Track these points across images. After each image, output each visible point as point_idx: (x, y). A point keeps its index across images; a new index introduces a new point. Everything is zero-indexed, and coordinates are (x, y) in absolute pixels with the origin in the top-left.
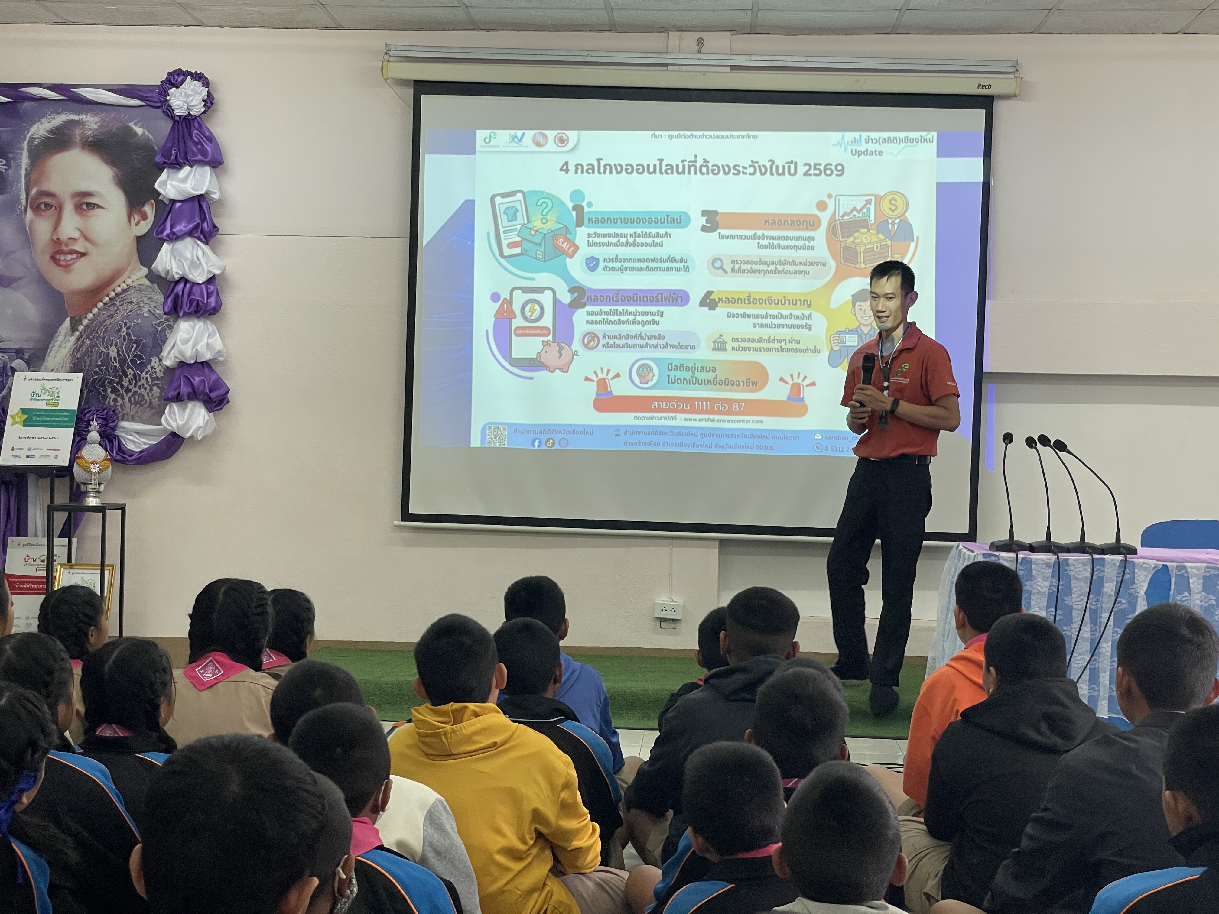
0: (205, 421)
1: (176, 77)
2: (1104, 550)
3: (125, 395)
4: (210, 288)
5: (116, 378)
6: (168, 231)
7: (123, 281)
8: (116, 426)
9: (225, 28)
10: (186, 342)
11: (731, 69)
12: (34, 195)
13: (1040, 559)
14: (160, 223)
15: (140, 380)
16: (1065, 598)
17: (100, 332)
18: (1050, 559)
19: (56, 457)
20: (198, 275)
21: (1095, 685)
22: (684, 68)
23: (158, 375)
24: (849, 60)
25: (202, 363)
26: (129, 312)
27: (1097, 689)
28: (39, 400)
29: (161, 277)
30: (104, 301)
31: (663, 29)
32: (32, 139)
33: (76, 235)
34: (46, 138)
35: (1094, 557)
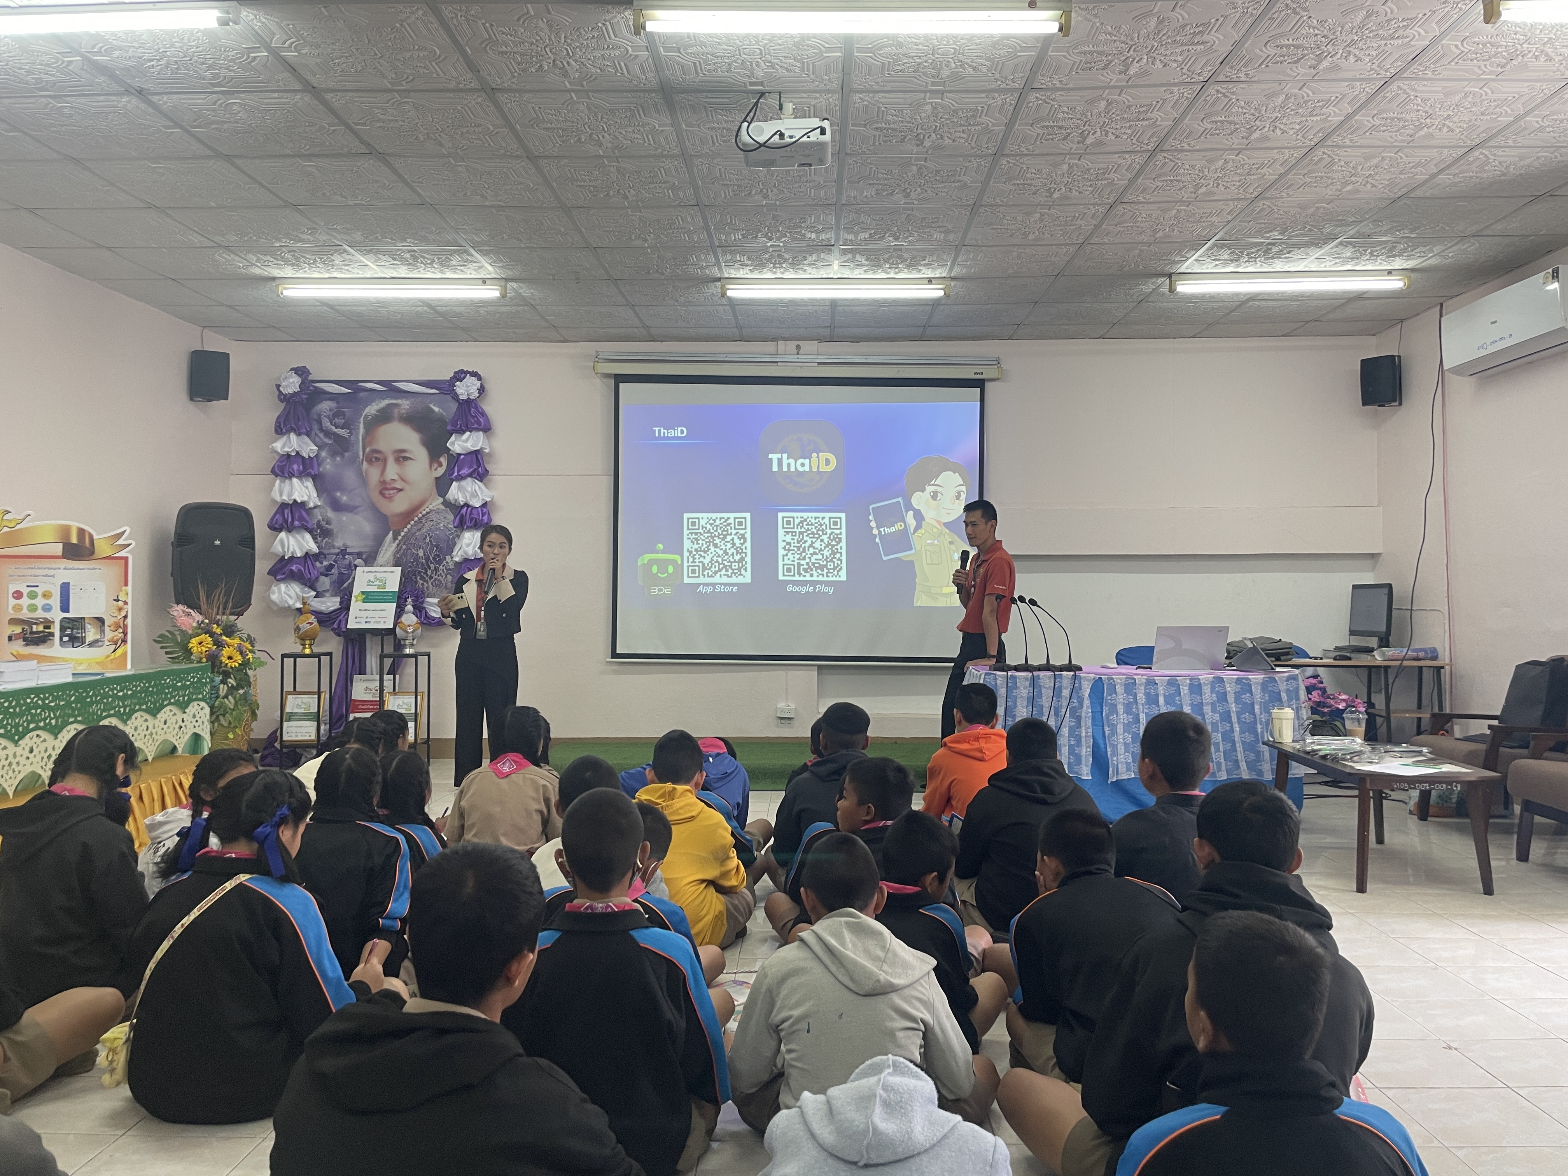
1: (460, 375)
3: (429, 581)
4: (484, 510)
5: (423, 570)
6: (456, 474)
7: (427, 507)
9: (491, 342)
11: (818, 364)
12: (368, 452)
13: (1021, 676)
15: (439, 571)
16: (1038, 702)
17: (412, 540)
18: (1027, 675)
19: (385, 622)
20: (476, 502)
22: (788, 364)
23: (450, 567)
24: (893, 357)
26: (431, 527)
28: (373, 585)
30: (415, 520)
31: (775, 339)
32: (366, 416)
33: (396, 477)
34: (376, 415)
35: (1055, 673)
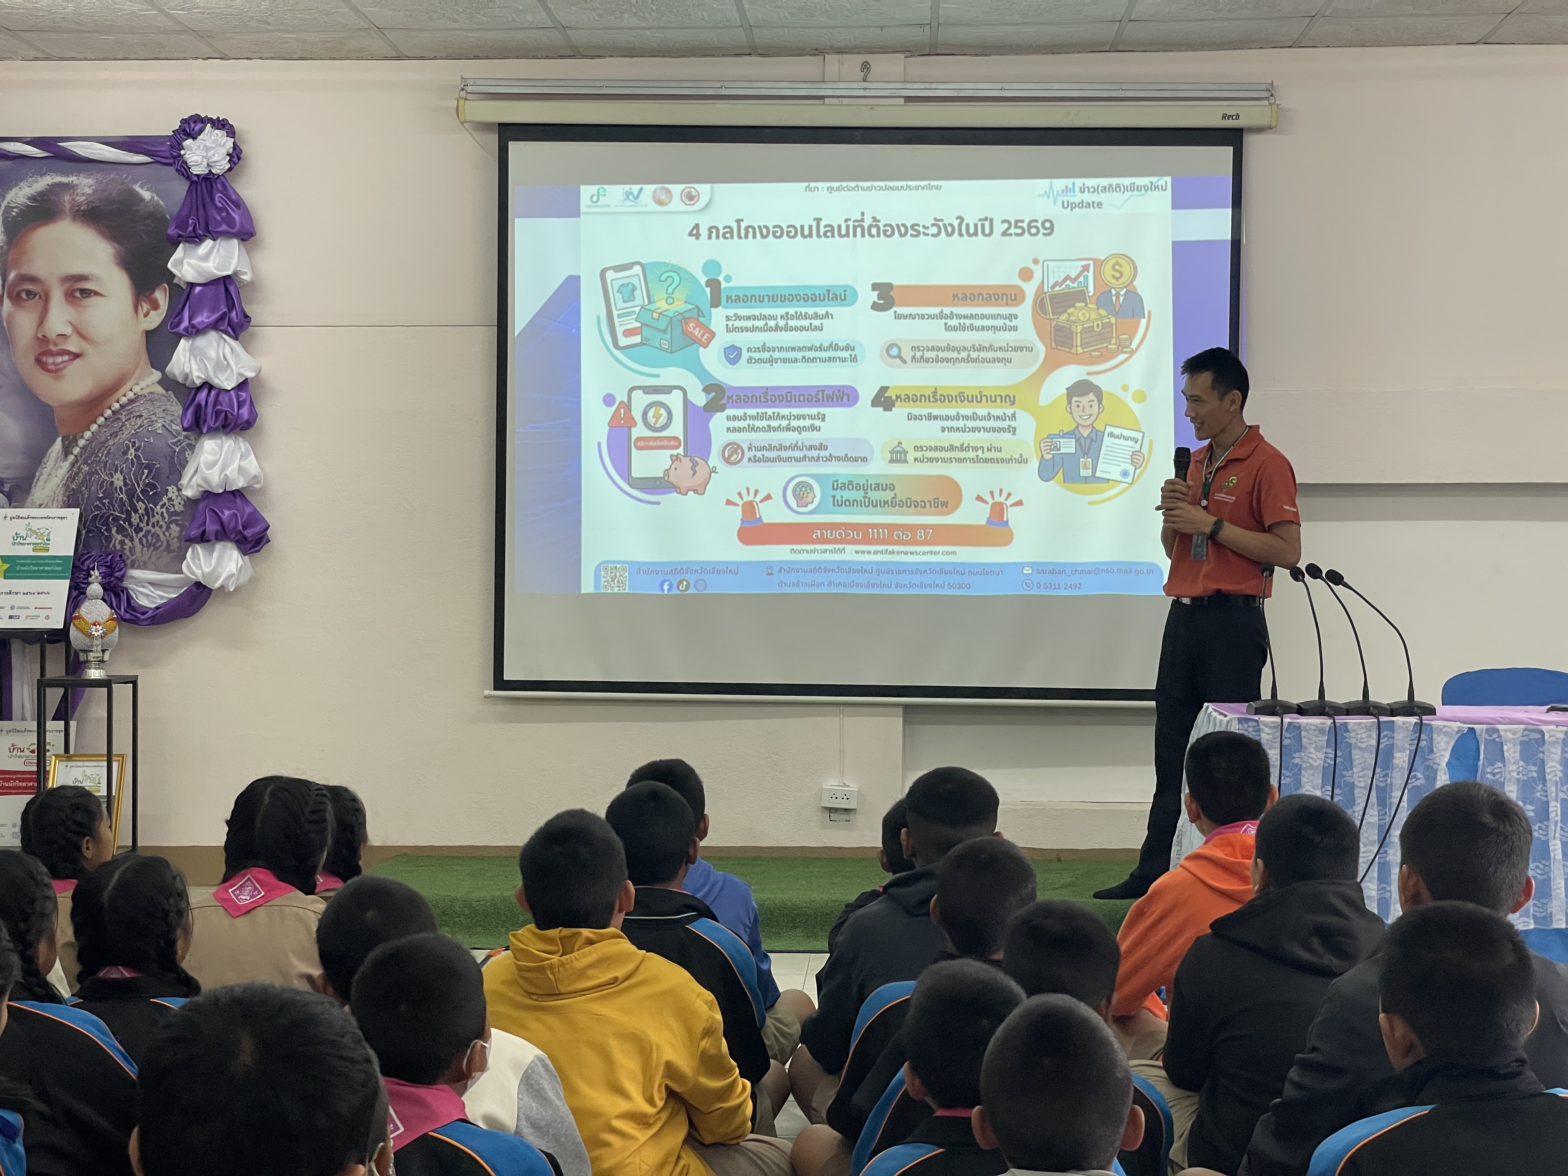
0: (239, 566)
1: (192, 125)
2: (1394, 710)
3: (134, 535)
4: (242, 396)
5: (123, 514)
7: (129, 388)
8: (123, 576)
9: (254, 61)
10: (211, 465)
11: (905, 102)
12: (14, 280)
13: (1311, 724)
14: (175, 314)
15: (153, 516)
16: (1345, 773)
17: (100, 455)
18: (1324, 724)
19: (47, 617)
20: (227, 380)
21: (1385, 883)
22: (845, 101)
23: (177, 508)
24: (1057, 86)
25: (233, 492)
26: (139, 428)
27: (1389, 889)
28: (24, 544)
29: (177, 382)
30: (106, 415)
31: (818, 51)
32: (9, 208)
33: (68, 330)
34: (28, 206)
35: (1380, 720)
